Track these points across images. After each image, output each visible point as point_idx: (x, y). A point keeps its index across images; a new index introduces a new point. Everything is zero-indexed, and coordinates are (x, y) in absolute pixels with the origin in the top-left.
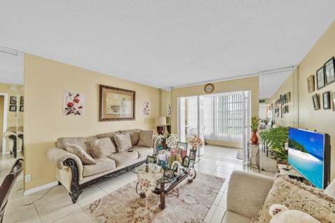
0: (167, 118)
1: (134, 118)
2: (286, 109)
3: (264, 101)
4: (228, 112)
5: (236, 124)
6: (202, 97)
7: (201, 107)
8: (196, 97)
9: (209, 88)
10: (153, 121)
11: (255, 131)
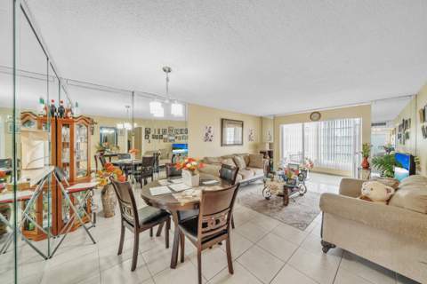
0: (270, 144)
1: (242, 144)
2: (407, 136)
3: (385, 124)
4: (335, 138)
5: (346, 150)
6: (306, 124)
7: (306, 134)
8: (301, 124)
9: (315, 116)
10: (256, 146)
11: (366, 157)
